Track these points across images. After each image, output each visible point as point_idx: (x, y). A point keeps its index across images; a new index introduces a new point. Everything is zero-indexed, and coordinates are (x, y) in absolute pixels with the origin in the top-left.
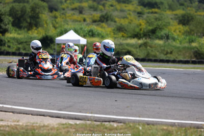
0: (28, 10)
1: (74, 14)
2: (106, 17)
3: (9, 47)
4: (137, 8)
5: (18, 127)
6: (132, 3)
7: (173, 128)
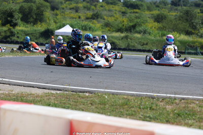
0: (35, 8)
1: (71, 12)
2: (96, 15)
3: (18, 37)
4: (122, 8)
5: (10, 94)
7: (132, 98)
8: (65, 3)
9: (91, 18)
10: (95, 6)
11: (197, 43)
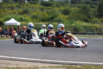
1: (9, 10)
2: (25, 11)
4: (40, 6)
6: (38, 4)
8: (4, 4)
9: (22, 13)
10: (23, 5)
11: (94, 28)
